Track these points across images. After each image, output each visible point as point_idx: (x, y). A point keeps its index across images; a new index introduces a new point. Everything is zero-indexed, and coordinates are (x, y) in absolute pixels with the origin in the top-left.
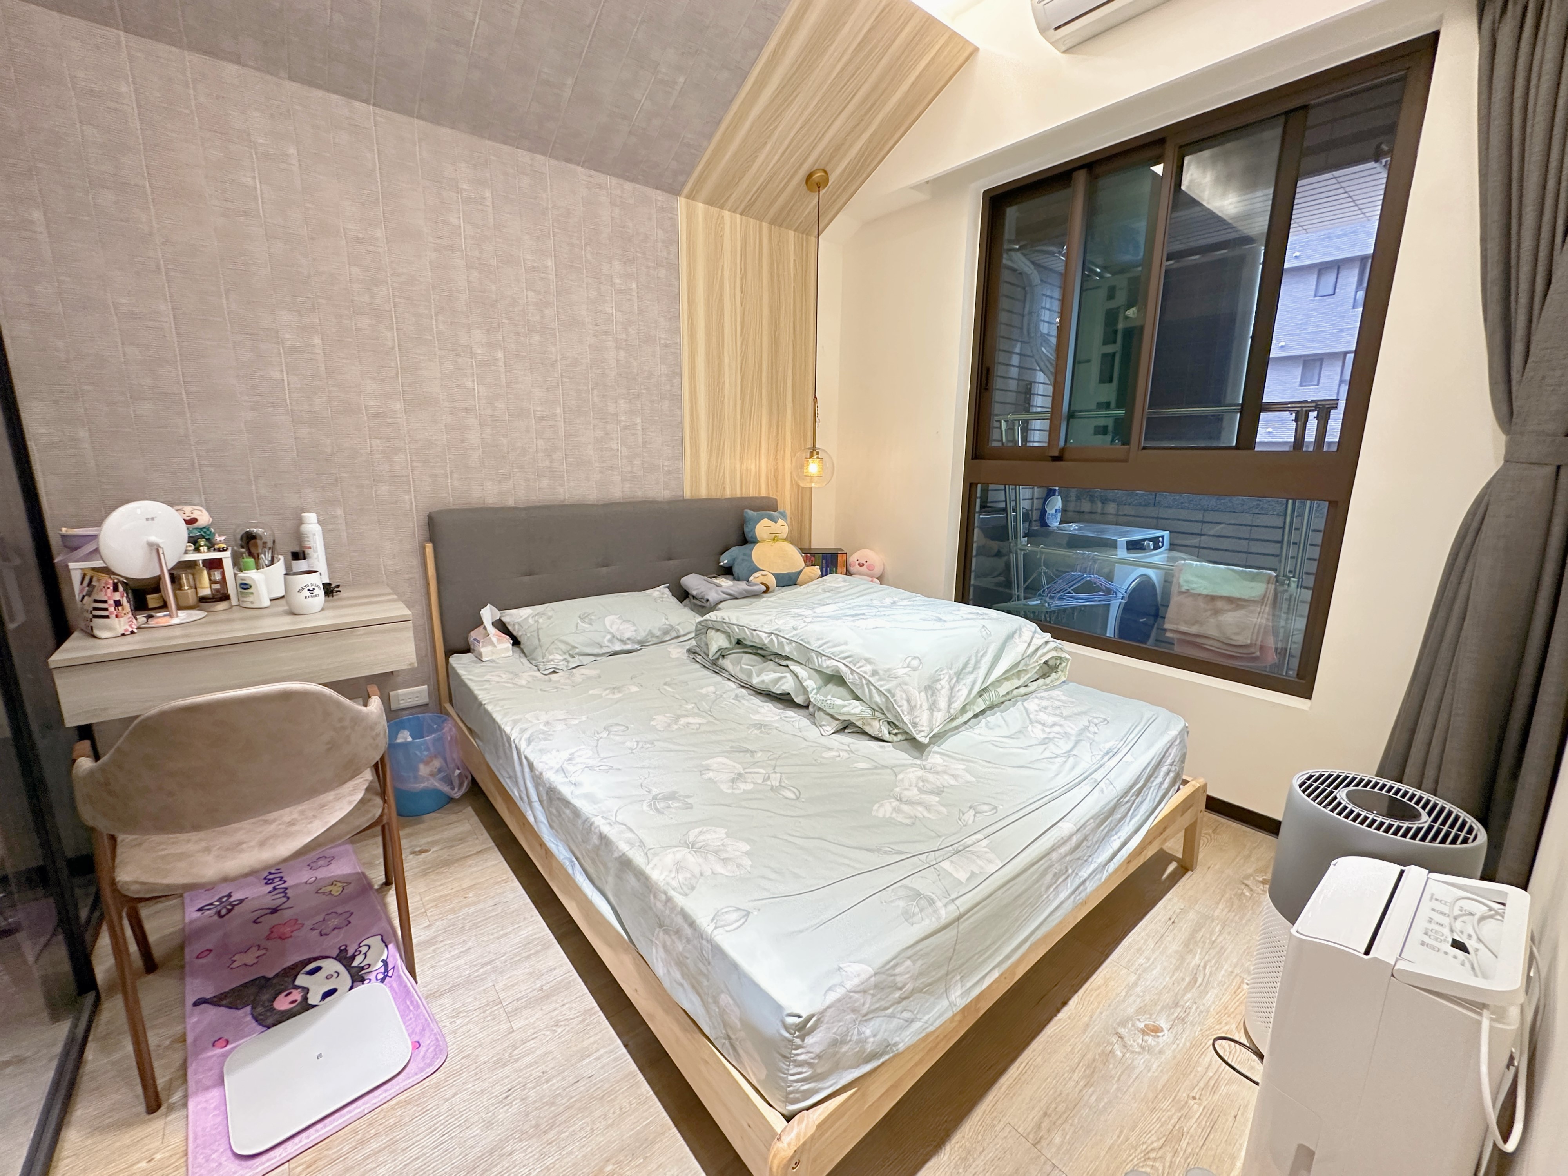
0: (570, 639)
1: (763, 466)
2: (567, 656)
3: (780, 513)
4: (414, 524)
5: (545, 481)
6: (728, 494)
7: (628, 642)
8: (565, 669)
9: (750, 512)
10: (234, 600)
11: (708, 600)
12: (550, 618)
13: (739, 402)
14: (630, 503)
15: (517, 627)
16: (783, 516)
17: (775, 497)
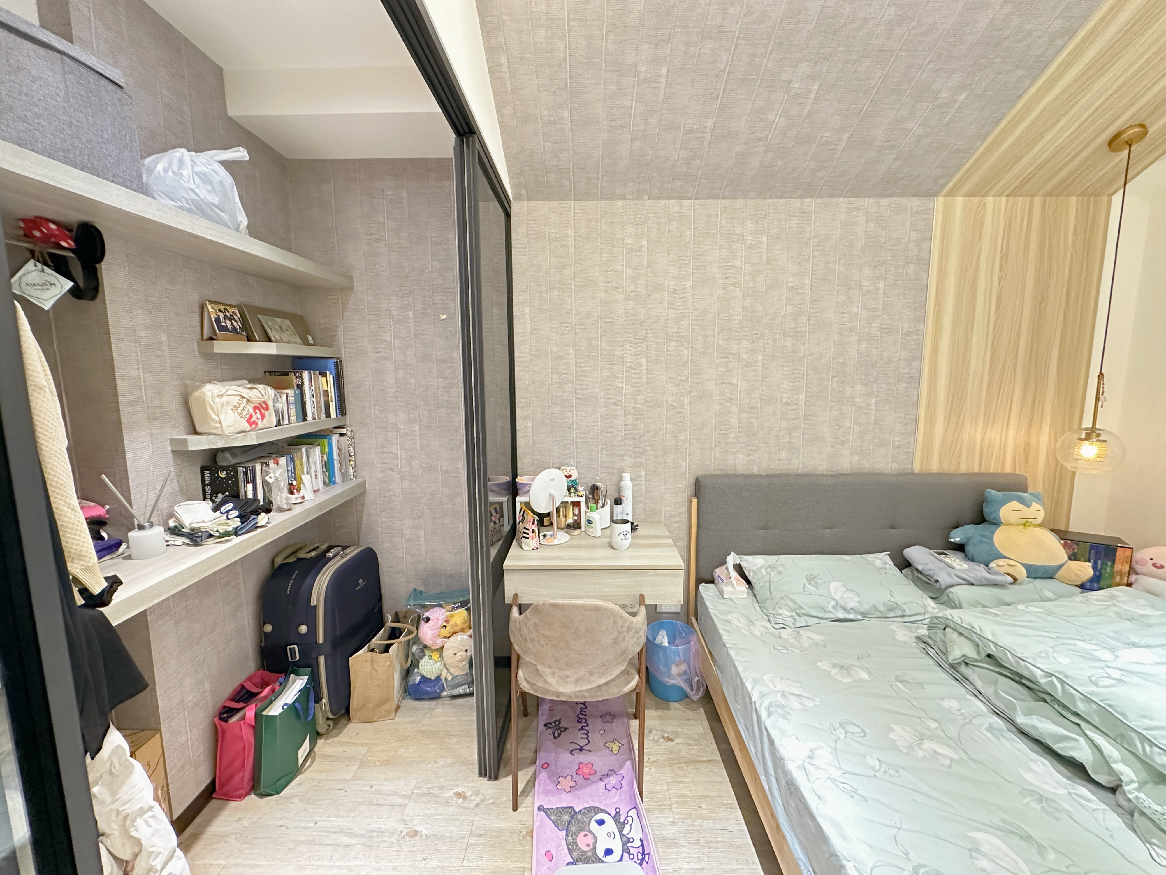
0: (798, 599)
1: (1010, 440)
2: (794, 614)
3: (1032, 494)
4: (686, 485)
5: (784, 454)
6: (963, 469)
7: (852, 612)
8: (792, 626)
9: (993, 492)
10: (583, 529)
11: (937, 581)
12: (780, 573)
13: (986, 378)
14: (857, 474)
15: (752, 573)
16: (1037, 497)
17: (1025, 474)
